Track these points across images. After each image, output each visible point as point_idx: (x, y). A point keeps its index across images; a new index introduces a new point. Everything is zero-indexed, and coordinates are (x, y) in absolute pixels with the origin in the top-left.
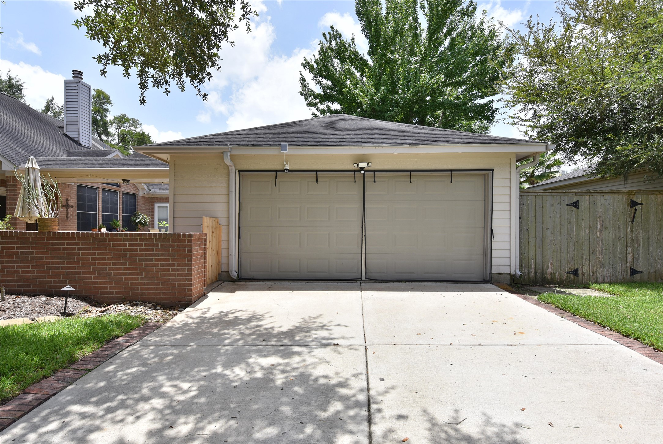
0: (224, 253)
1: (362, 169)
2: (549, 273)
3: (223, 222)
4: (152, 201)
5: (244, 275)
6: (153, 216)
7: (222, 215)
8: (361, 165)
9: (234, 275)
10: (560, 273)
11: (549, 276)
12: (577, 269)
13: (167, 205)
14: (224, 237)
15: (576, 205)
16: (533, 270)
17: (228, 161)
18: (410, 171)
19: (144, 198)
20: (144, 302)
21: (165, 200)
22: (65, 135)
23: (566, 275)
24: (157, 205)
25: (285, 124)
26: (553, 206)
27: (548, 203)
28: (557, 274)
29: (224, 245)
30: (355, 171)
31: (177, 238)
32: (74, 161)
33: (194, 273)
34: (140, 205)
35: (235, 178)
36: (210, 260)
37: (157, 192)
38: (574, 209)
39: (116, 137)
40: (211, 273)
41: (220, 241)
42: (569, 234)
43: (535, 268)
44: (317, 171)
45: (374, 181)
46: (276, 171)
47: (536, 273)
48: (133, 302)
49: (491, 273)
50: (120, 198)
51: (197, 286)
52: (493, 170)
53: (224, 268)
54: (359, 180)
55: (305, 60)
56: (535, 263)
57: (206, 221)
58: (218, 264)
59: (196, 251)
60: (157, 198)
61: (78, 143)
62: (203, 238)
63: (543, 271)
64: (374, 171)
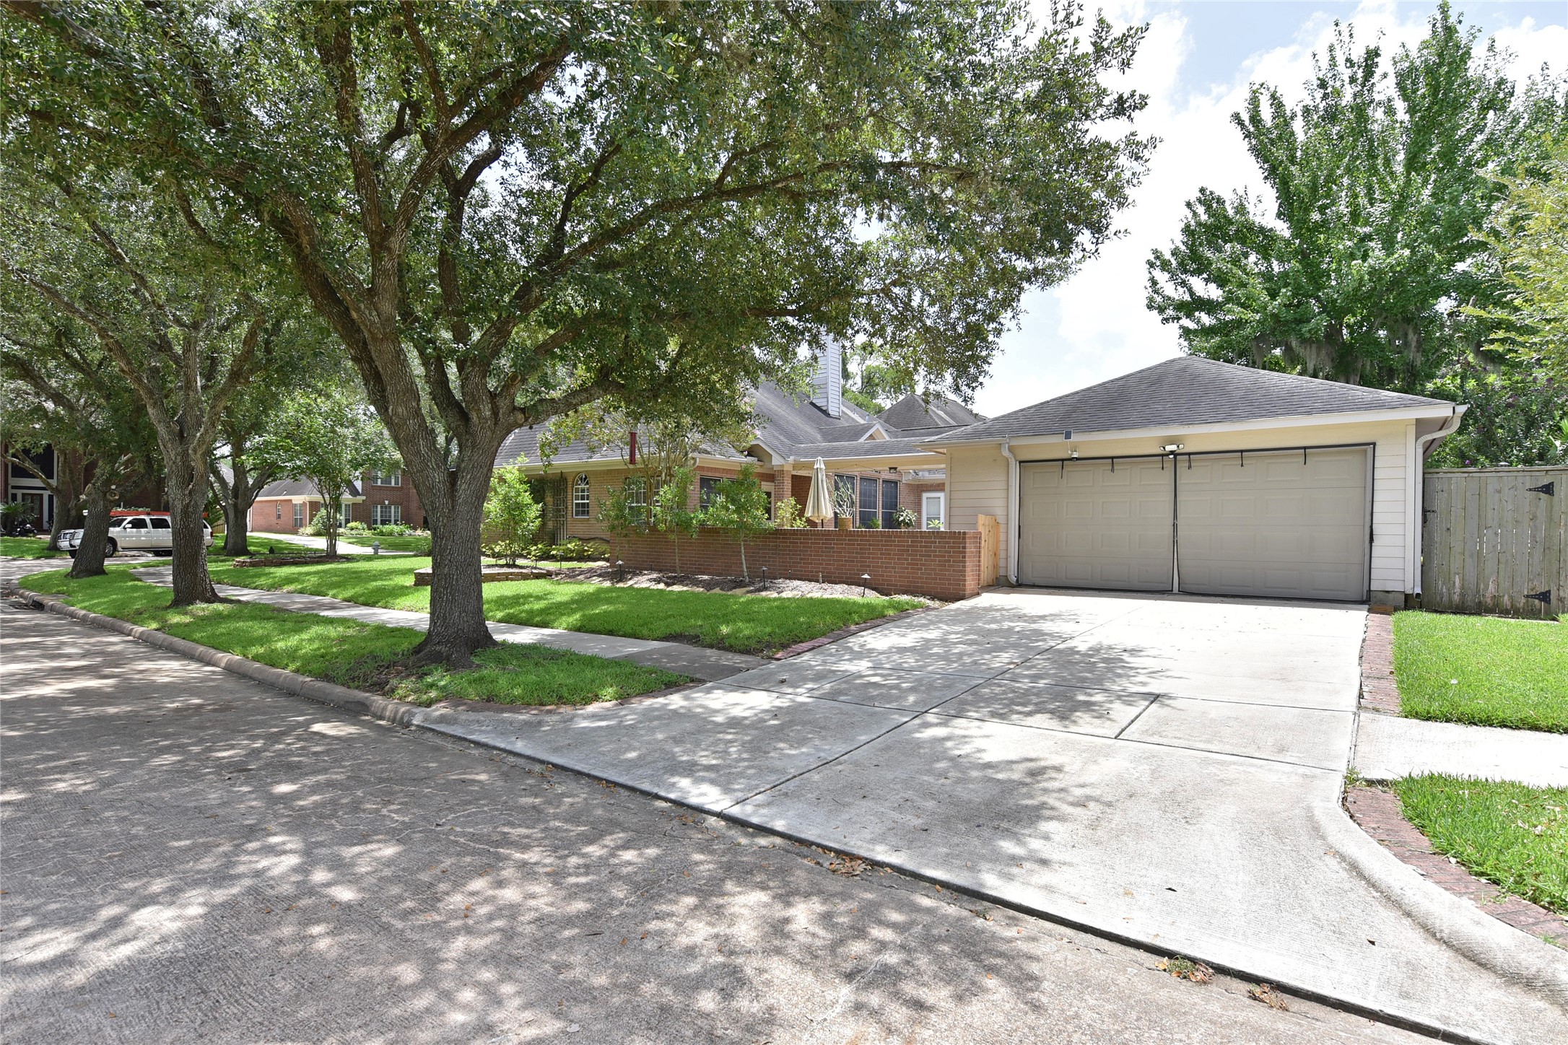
0: (1002, 554)
1: (1172, 453)
2: (1488, 595)
3: (1001, 520)
4: (919, 489)
5: (1024, 580)
6: (919, 512)
7: (1000, 512)
8: (1169, 448)
9: (1013, 579)
10: (1511, 598)
11: (1489, 600)
12: (1549, 592)
13: (941, 495)
14: (1002, 537)
15: (1548, 489)
16: (1457, 590)
17: (1006, 453)
18: (1242, 451)
19: (908, 485)
20: (924, 595)
21: (939, 487)
22: (812, 404)
23: (1523, 600)
24: (925, 495)
25: (1089, 389)
26: (1499, 492)
27: (1490, 488)
28: (1506, 597)
29: (1002, 546)
30: (1162, 455)
31: (953, 535)
32: (837, 448)
33: (968, 569)
34: (904, 497)
35: (1015, 470)
36: (986, 560)
37: (926, 476)
38: (1542, 495)
39: (858, 380)
40: (986, 575)
41: (998, 542)
42: (1533, 537)
43: (1462, 587)
44: (1112, 458)
45: (1190, 467)
46: (1063, 460)
47: (1463, 595)
48: (914, 593)
49: (1370, 591)
50: (880, 487)
51: (970, 584)
52: (1374, 444)
53: (1002, 572)
54: (1169, 466)
55: (1155, 252)
56: (1463, 579)
57: (982, 519)
58: (996, 567)
59: (970, 548)
60: (926, 485)
61: (825, 413)
62: (978, 537)
63: (1478, 592)
64: (1189, 454)
